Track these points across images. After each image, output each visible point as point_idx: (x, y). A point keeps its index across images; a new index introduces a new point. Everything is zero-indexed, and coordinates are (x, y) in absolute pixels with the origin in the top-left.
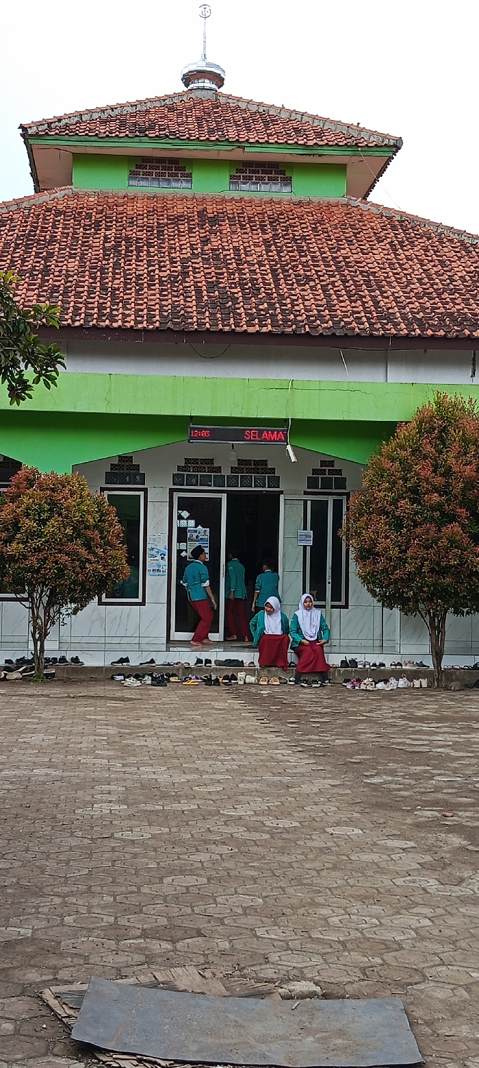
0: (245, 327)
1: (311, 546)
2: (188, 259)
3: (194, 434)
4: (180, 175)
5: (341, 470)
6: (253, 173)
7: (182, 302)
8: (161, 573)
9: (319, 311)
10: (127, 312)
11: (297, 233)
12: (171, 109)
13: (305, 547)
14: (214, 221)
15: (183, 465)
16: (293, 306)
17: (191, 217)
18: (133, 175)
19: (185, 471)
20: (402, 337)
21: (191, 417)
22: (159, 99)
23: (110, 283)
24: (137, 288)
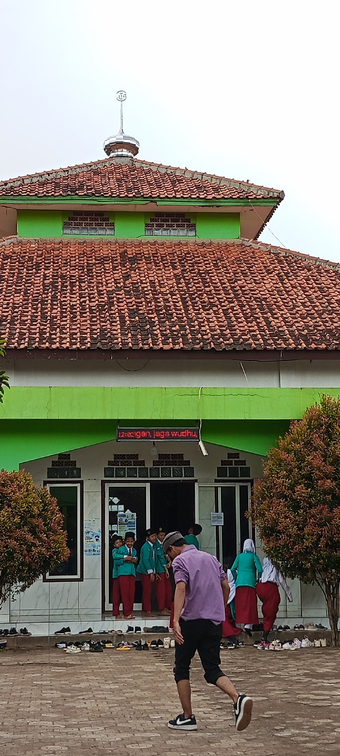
0: (161, 346)
1: (222, 526)
2: (112, 292)
3: (121, 435)
4: (104, 225)
5: (245, 461)
6: (164, 222)
7: (109, 326)
8: (96, 552)
9: (222, 331)
10: (63, 336)
11: (201, 269)
12: (96, 173)
13: (217, 527)
14: (134, 260)
15: (113, 460)
16: (200, 327)
17: (114, 257)
18: (66, 226)
19: (115, 465)
20: (291, 350)
21: (119, 420)
22: (87, 165)
23: (49, 313)
24: (72, 316)
